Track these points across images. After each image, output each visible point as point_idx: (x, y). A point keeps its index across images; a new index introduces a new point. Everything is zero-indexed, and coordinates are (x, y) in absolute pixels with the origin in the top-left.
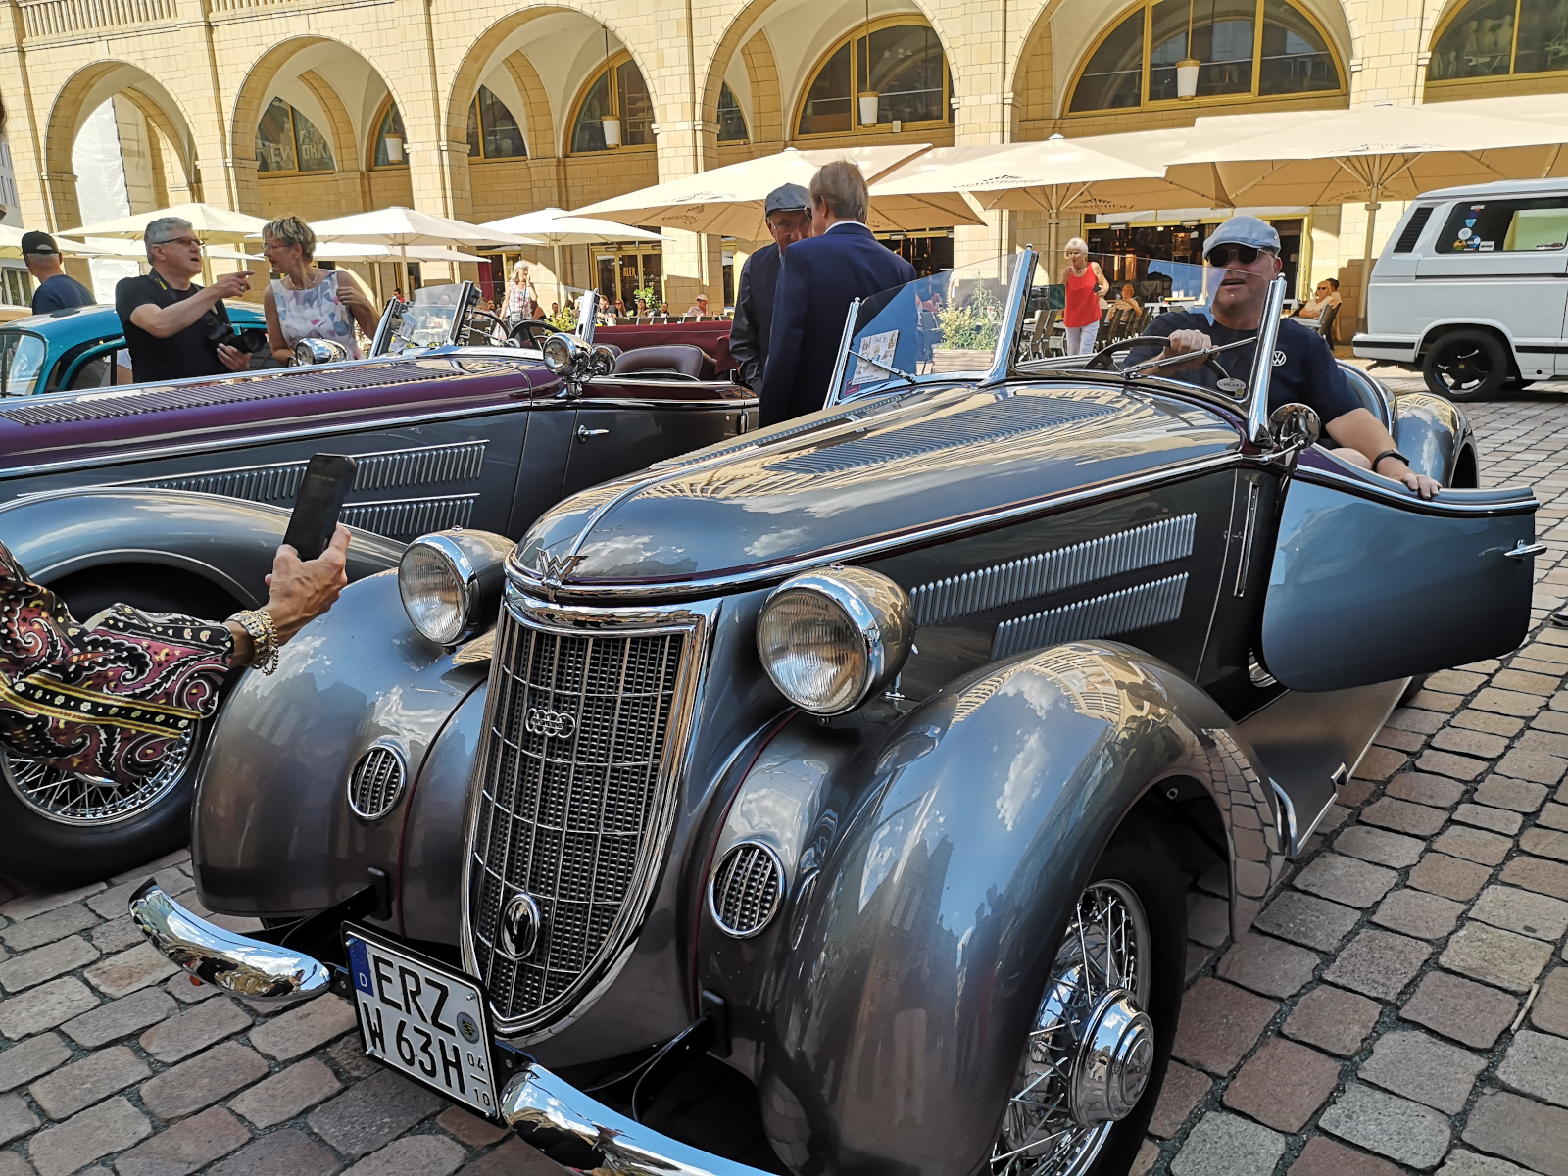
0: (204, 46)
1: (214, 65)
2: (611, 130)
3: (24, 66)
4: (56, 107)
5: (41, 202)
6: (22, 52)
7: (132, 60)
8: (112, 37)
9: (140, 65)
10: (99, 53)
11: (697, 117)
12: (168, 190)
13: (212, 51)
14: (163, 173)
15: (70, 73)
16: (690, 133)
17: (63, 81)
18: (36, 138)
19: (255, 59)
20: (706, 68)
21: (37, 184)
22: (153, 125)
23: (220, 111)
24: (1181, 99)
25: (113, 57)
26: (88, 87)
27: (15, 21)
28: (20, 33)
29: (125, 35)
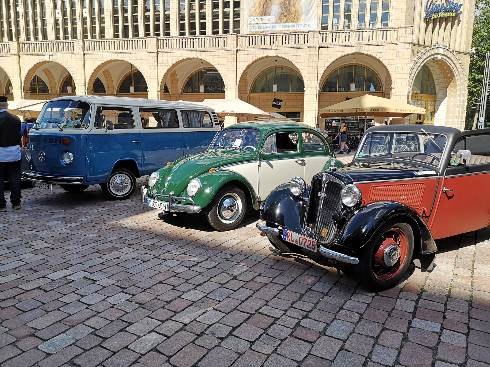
16: (157, 92)
24: (273, 92)
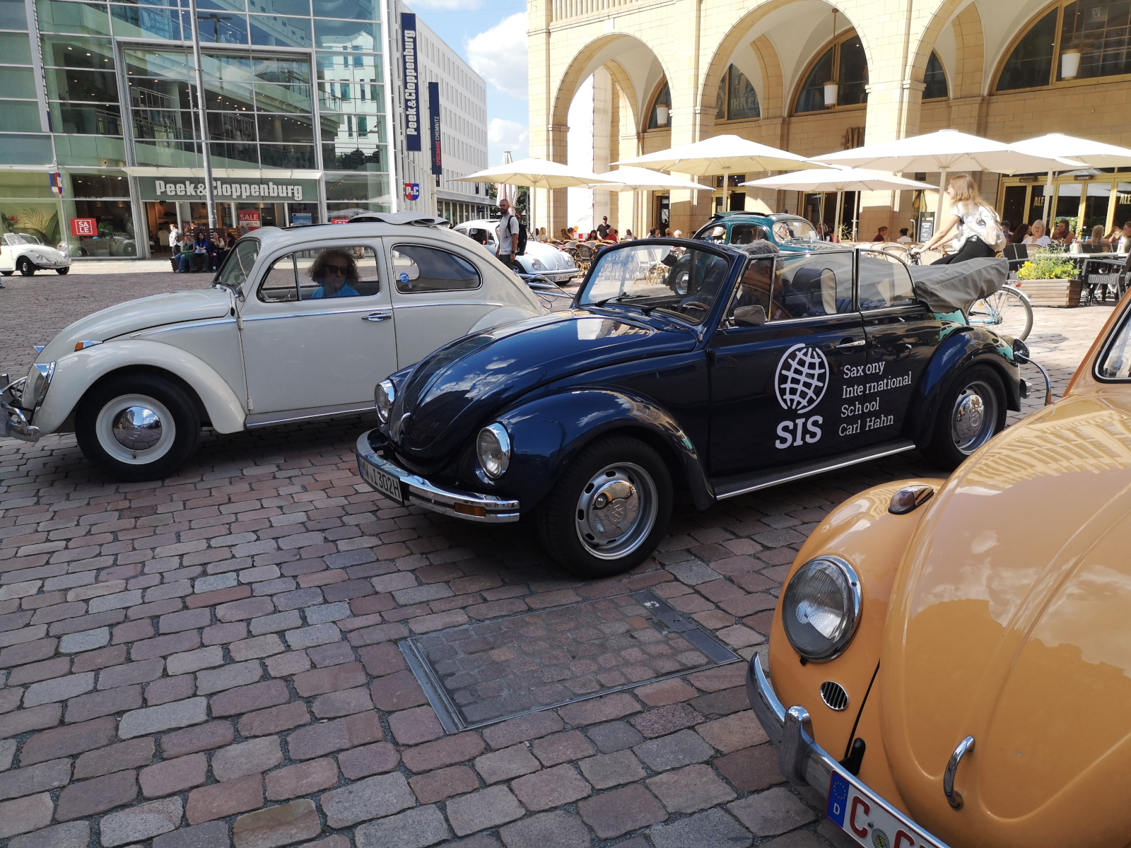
0: (694, 14)
1: (699, 30)
2: (830, 93)
3: (548, 43)
4: (566, 74)
5: (545, 147)
6: (549, 33)
7: (631, 32)
8: (619, 15)
9: (637, 35)
10: (606, 29)
11: (906, 78)
12: (620, 139)
13: (699, 17)
14: (618, 126)
15: (581, 47)
17: (575, 53)
18: (548, 99)
19: (735, 20)
20: (919, 36)
21: (545, 133)
22: (619, 88)
23: (697, 68)
25: (617, 31)
26: (590, 57)
27: (547, 9)
28: (549, 18)
29: (630, 12)
